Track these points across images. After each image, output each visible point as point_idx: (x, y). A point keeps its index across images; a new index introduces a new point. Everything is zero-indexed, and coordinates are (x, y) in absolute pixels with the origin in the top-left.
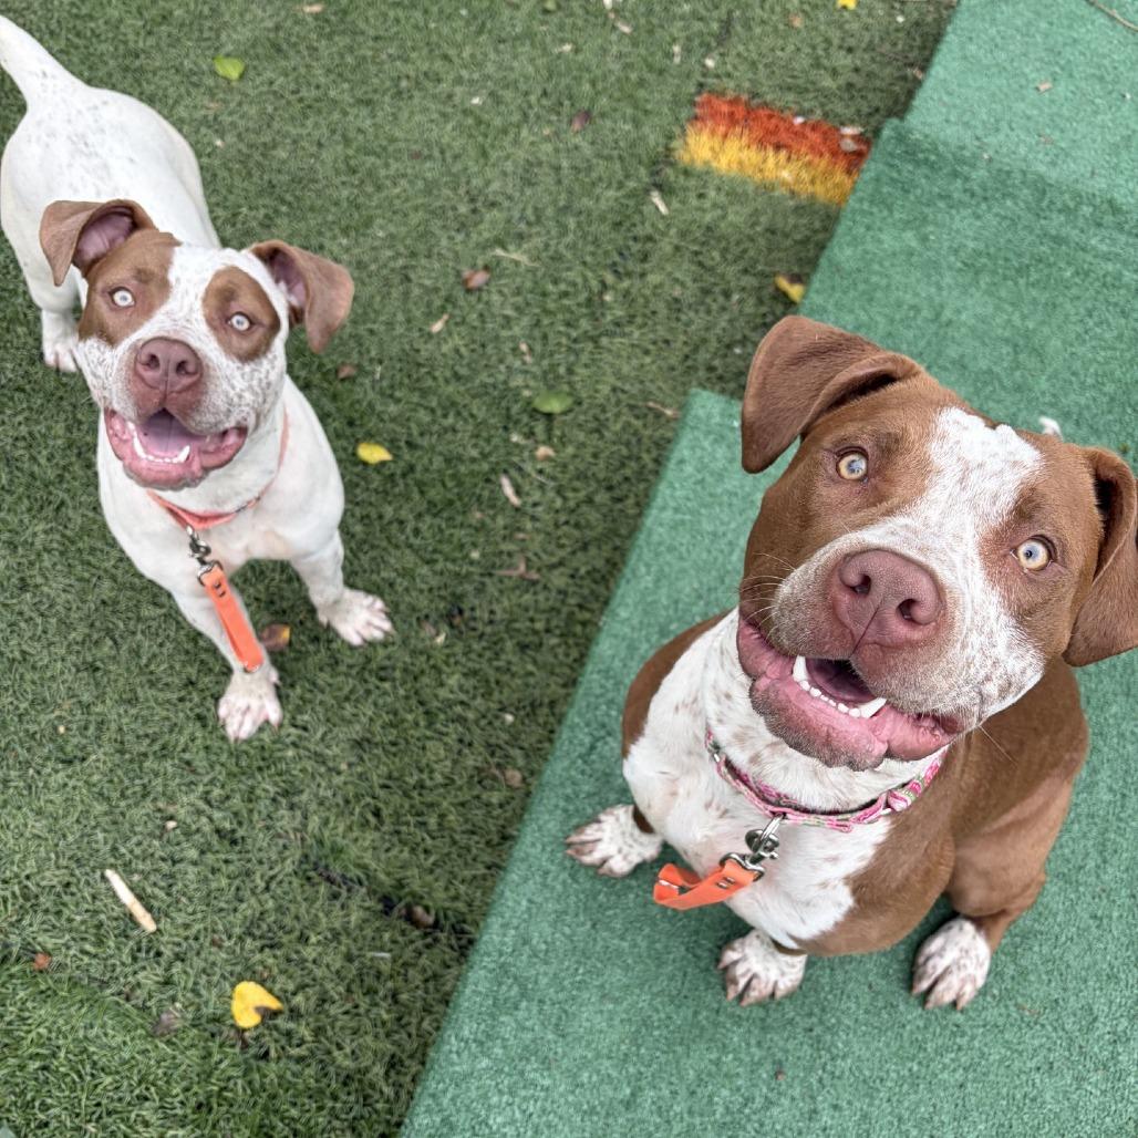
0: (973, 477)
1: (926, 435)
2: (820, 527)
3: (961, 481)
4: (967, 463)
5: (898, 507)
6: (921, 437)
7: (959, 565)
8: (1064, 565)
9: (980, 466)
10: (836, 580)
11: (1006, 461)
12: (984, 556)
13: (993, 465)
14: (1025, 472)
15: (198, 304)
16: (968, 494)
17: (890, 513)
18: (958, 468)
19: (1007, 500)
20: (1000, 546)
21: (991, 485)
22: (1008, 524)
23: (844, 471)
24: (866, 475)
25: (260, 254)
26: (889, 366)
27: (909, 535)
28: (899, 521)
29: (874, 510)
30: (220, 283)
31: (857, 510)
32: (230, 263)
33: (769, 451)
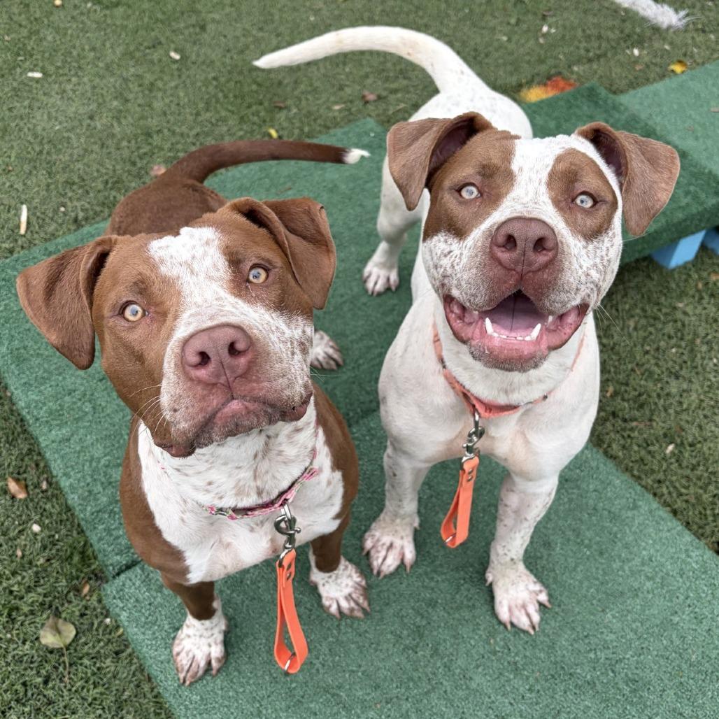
0: (196, 266)
1: (154, 267)
2: (150, 356)
3: (192, 272)
4: (186, 263)
5: (176, 311)
6: (152, 271)
7: (234, 310)
8: (275, 267)
9: (193, 257)
10: (188, 368)
11: (202, 245)
12: (239, 295)
13: (199, 252)
14: (216, 242)
15: (543, 189)
16: (202, 276)
17: (176, 318)
18: (184, 268)
19: (222, 262)
20: (241, 284)
21: (208, 262)
22: (234, 272)
23: (131, 318)
24: (144, 311)
25: (585, 135)
26: (99, 249)
27: (197, 318)
28: (185, 317)
29: (168, 323)
30: (562, 166)
31: (159, 331)
32: (567, 147)
33: (87, 347)
